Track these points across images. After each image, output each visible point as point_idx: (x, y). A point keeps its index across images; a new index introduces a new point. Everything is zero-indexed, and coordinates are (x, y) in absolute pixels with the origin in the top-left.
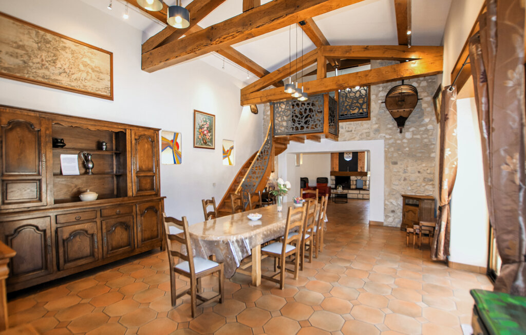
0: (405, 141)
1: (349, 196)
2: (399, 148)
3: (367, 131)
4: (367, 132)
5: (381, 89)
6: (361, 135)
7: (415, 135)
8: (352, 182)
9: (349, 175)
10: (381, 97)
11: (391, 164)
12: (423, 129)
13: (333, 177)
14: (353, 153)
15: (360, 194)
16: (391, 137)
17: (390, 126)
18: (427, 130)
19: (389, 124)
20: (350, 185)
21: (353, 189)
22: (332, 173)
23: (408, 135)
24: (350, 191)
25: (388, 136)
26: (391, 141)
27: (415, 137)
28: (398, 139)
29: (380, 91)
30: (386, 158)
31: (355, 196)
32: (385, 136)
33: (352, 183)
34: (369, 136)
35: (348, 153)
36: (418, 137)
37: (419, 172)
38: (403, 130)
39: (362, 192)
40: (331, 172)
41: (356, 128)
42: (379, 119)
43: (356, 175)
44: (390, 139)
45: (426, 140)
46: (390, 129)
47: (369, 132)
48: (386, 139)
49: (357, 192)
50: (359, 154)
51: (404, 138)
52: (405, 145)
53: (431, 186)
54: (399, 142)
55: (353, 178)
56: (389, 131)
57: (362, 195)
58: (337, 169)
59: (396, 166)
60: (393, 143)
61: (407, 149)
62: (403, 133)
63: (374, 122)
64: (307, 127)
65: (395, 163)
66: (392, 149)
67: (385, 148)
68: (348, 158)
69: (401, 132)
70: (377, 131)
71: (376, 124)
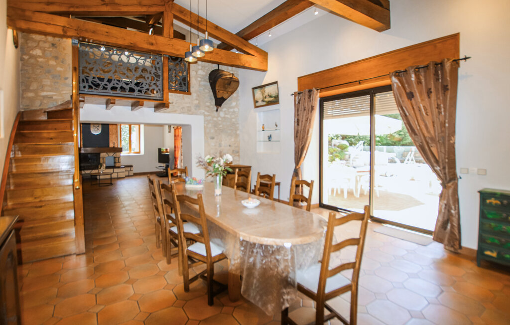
0: (220, 119)
1: (99, 177)
2: (216, 125)
3: (188, 105)
4: (188, 107)
5: (200, 67)
6: (182, 108)
7: (227, 114)
8: (102, 160)
10: (200, 75)
11: (209, 139)
12: (232, 110)
14: (103, 125)
15: (113, 173)
16: (209, 114)
17: (208, 104)
18: (234, 112)
19: (207, 102)
20: (101, 163)
23: (222, 114)
25: (206, 113)
26: (209, 118)
27: (226, 116)
28: (215, 117)
29: (199, 69)
30: (206, 133)
31: (108, 176)
32: (204, 113)
34: (190, 111)
35: (96, 124)
36: (228, 116)
37: (230, 146)
38: (219, 110)
39: (116, 170)
41: (177, 101)
42: (198, 96)
43: (107, 152)
44: (208, 116)
45: (234, 120)
46: (208, 107)
47: (190, 107)
48: (205, 116)
49: (111, 170)
50: (110, 127)
51: (219, 116)
52: (220, 122)
53: (238, 157)
54: (215, 119)
55: (104, 155)
56: (207, 109)
59: (214, 141)
60: (211, 120)
61: (221, 126)
62: (218, 112)
63: (195, 98)
64: (140, 91)
65: (213, 138)
66: (210, 125)
67: (204, 123)
68: (96, 131)
69: (217, 110)
70: (198, 106)
71: (197, 99)
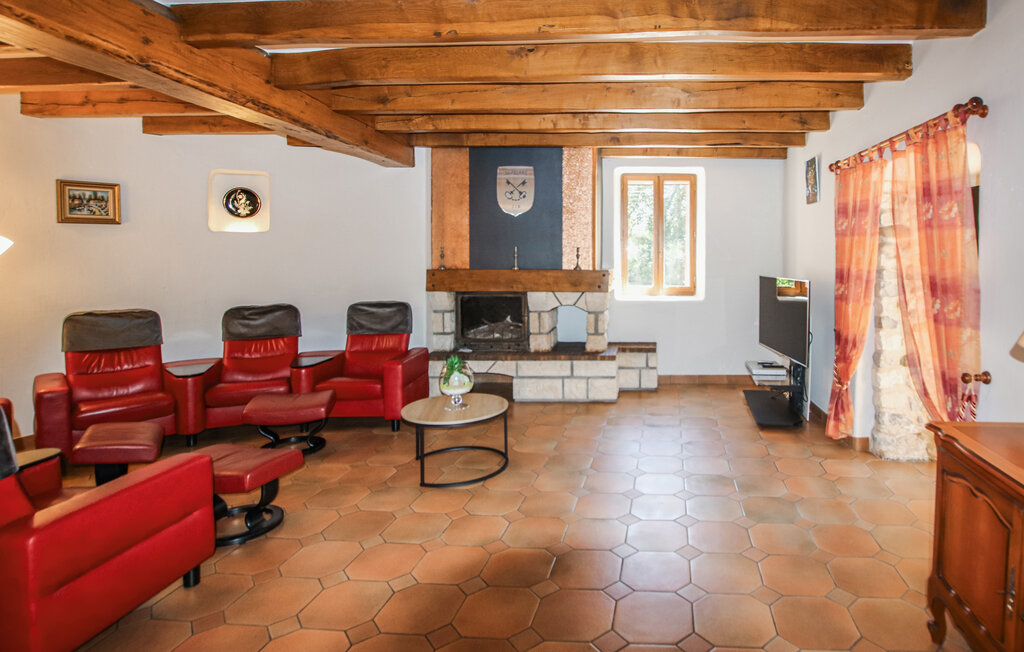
1: (523, 391)
8: (533, 317)
9: (518, 288)
13: (445, 299)
15: (572, 376)
20: (529, 334)
21: (538, 355)
22: (437, 279)
24: (527, 367)
31: (550, 392)
33: (534, 326)
39: (583, 367)
40: (431, 273)
43: (551, 287)
49: (561, 367)
55: (538, 300)
57: (582, 384)
58: (461, 258)
